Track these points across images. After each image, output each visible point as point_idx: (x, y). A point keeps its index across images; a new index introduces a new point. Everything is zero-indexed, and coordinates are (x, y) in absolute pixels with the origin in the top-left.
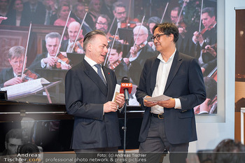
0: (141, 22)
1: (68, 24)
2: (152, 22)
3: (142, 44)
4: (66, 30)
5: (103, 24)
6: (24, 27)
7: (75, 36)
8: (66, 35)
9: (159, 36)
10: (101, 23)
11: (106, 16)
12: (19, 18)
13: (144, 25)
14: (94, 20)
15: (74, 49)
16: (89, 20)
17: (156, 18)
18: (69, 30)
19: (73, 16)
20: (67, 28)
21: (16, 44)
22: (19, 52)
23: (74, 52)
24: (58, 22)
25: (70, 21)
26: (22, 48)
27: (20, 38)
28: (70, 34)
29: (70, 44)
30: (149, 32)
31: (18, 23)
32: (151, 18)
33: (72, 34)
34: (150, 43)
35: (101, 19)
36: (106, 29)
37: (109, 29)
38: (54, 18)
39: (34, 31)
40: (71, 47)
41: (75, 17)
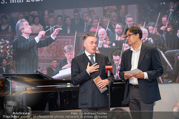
0: (143, 26)
1: (98, 30)
2: (150, 25)
3: (144, 39)
4: (97, 34)
5: (119, 29)
6: (72, 33)
7: (102, 37)
8: (97, 37)
9: (130, 35)
10: (118, 28)
11: (121, 24)
12: (69, 28)
13: (145, 28)
14: (114, 27)
15: (103, 45)
16: (110, 27)
17: (153, 23)
18: (99, 34)
19: (101, 25)
20: (98, 32)
21: (68, 44)
22: (70, 49)
23: (103, 46)
24: (92, 29)
25: (99, 28)
26: (72, 46)
27: (70, 40)
28: (99, 36)
29: (100, 42)
30: (149, 32)
31: (69, 31)
32: (150, 23)
33: (101, 36)
34: (149, 39)
35: (118, 26)
36: (121, 31)
37: (123, 31)
38: (89, 27)
39: (78, 35)
40: (101, 44)
41: (102, 25)
